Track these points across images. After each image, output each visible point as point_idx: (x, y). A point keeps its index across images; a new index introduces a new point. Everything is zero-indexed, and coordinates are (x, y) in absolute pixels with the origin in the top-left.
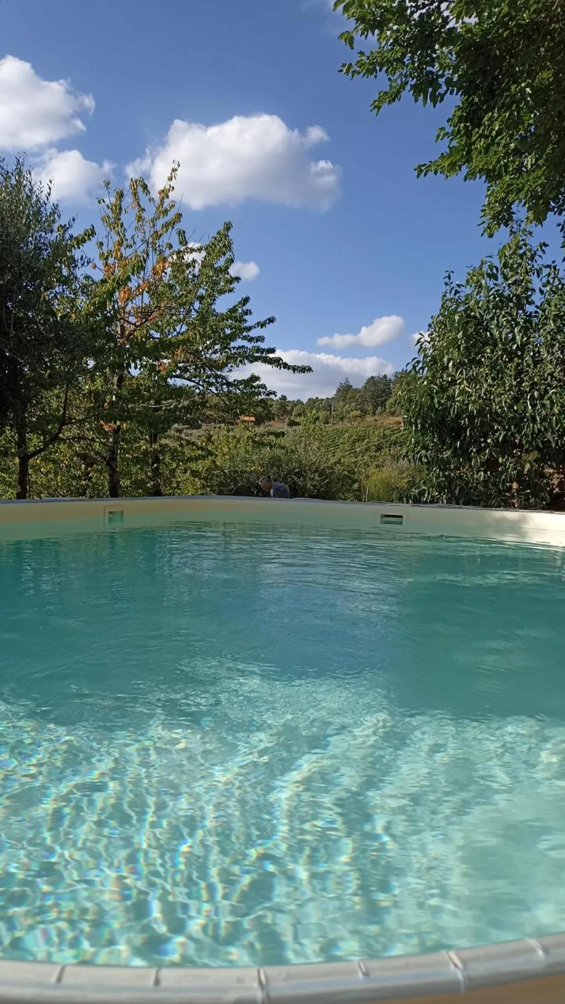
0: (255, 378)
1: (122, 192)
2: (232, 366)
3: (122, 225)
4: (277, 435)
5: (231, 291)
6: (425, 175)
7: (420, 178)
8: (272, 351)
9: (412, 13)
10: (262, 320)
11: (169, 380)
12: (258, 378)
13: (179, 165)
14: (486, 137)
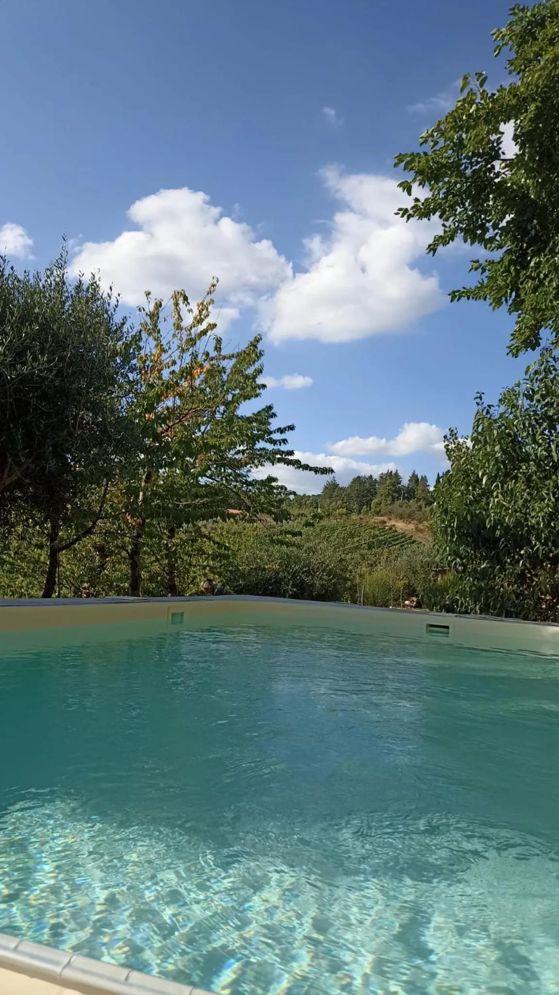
0: (271, 479)
1: (161, 303)
2: (251, 467)
3: (159, 332)
4: (294, 534)
5: (257, 396)
6: (458, 300)
7: (453, 302)
8: (291, 453)
9: (466, 168)
10: (282, 426)
11: (200, 478)
12: (275, 480)
13: (218, 281)
14: (533, 279)
